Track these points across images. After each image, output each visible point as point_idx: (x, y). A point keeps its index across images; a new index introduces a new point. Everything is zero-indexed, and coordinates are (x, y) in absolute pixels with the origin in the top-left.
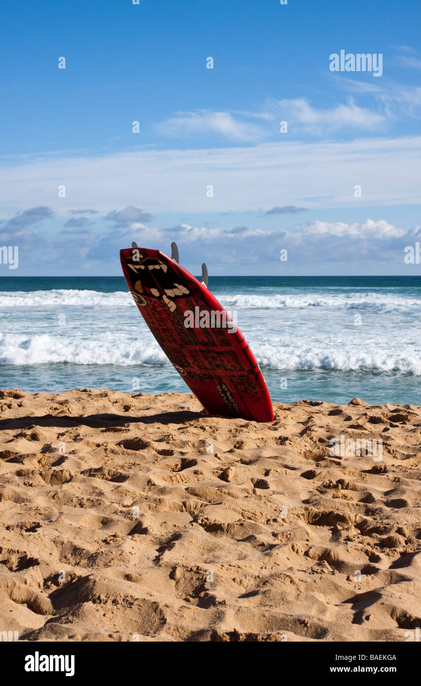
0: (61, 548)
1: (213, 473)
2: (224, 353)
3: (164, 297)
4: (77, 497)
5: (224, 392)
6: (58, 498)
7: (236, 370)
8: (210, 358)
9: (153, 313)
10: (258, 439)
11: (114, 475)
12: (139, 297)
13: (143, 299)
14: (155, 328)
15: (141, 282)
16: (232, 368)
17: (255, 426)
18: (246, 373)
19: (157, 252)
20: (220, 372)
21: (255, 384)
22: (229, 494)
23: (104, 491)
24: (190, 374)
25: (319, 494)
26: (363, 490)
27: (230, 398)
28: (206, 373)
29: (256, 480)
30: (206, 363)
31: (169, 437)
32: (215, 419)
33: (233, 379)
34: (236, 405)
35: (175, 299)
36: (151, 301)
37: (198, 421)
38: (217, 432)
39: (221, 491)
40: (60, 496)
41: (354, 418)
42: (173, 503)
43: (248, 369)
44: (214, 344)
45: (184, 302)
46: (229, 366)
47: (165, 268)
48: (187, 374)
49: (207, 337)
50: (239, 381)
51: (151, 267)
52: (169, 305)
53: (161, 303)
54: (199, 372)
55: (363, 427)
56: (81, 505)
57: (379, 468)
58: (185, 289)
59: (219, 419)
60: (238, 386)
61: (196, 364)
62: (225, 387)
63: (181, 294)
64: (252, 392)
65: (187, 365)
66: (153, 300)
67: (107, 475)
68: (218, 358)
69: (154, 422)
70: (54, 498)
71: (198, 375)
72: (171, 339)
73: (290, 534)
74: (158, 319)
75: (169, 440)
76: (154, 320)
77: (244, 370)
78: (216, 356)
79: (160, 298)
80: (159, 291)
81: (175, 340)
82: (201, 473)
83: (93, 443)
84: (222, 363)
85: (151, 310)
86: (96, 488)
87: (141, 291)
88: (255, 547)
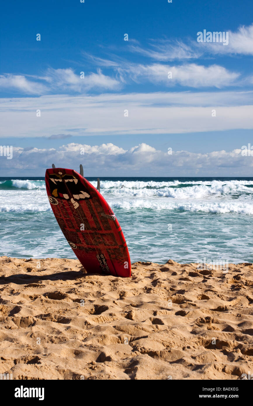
0: (63, 375)
1: (122, 314)
2: (106, 234)
3: (72, 200)
4: (48, 336)
5: (101, 259)
6: (34, 337)
7: (112, 245)
8: (96, 238)
9: (62, 209)
10: (132, 289)
11: (59, 319)
12: (54, 199)
13: (56, 200)
14: (61, 219)
15: (57, 190)
16: (109, 244)
17: (122, 281)
18: (118, 247)
19: (72, 171)
20: (101, 247)
21: (123, 254)
22: (143, 329)
23: (61, 330)
24: (80, 248)
25: (198, 327)
26: (223, 323)
27: (105, 262)
28: (92, 247)
29: (153, 319)
30: (93, 241)
31: (75, 290)
32: (95, 276)
33: (109, 251)
34: (107, 267)
35: (79, 201)
36: (62, 202)
37: (85, 278)
38: (102, 285)
39: (137, 328)
40: (35, 336)
41: (179, 273)
42: (112, 337)
43: (119, 245)
44: (100, 229)
45: (85, 203)
46: (108, 243)
47: (76, 181)
48: (77, 248)
49: (96, 225)
50: (113, 252)
51: (66, 181)
52: (74, 205)
53: (69, 203)
54: (86, 247)
55: (189, 279)
56: (52, 341)
57: (222, 308)
58: (88, 194)
59: (98, 276)
60: (112, 255)
61: (85, 242)
62: (102, 256)
63: (84, 198)
64: (120, 259)
65: (79, 242)
66: (64, 201)
67: (54, 318)
68: (101, 238)
69: (58, 280)
70: (31, 337)
71: (85, 248)
72: (71, 226)
73: (204, 357)
74: (65, 213)
75: (76, 292)
76: (61, 214)
77: (117, 245)
78: (100, 236)
79: (69, 200)
80: (69, 195)
81: (73, 227)
82: (115, 315)
83: (27, 295)
84: (103, 241)
85: (61, 207)
86: (55, 328)
87: (56, 195)
88: (186, 367)
